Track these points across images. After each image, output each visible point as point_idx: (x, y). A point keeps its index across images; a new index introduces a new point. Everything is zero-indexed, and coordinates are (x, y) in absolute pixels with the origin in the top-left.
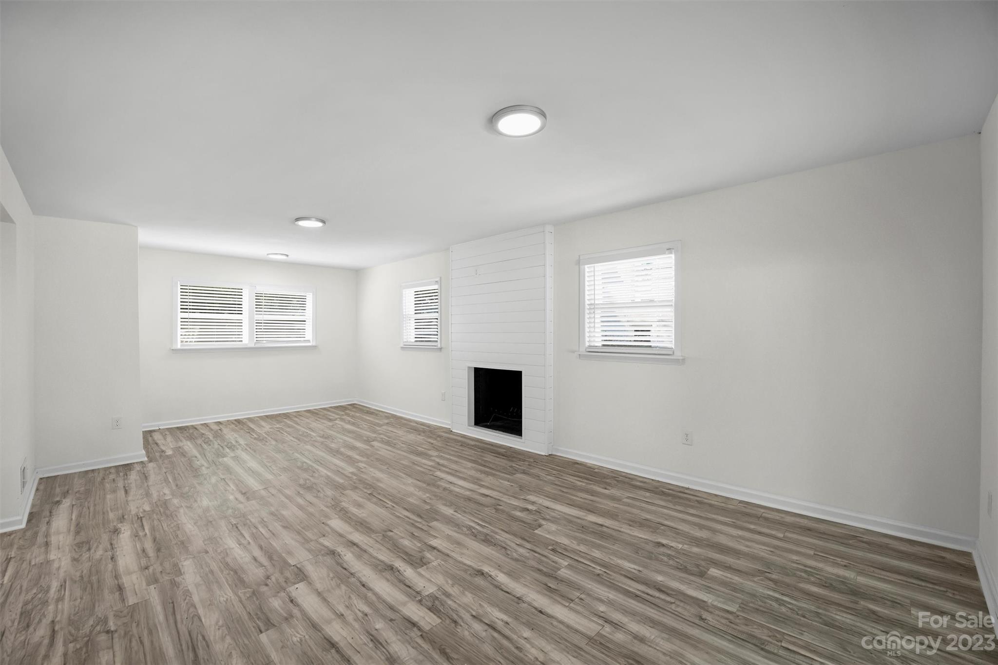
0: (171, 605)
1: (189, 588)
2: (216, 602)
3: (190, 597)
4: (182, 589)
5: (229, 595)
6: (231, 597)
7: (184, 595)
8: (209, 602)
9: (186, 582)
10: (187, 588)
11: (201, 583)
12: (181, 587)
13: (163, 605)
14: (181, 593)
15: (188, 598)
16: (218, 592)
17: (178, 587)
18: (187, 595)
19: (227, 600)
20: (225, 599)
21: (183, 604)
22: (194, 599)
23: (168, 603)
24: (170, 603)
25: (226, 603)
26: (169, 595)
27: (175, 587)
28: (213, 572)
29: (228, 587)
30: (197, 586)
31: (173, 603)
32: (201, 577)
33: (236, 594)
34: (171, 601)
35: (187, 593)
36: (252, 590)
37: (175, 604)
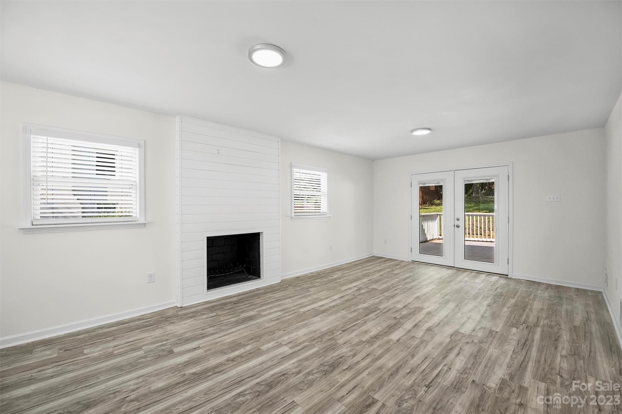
0: (522, 366)
1: (506, 368)
2: (501, 352)
3: (509, 363)
4: (509, 370)
5: (492, 350)
6: (492, 349)
7: (512, 366)
8: (503, 354)
9: (504, 372)
10: (507, 368)
11: (497, 365)
12: (509, 371)
13: (525, 370)
14: (512, 368)
15: (511, 363)
16: (495, 355)
17: (511, 373)
18: (510, 365)
19: (495, 349)
20: (495, 350)
21: (516, 362)
22: (509, 360)
23: (523, 368)
24: (522, 368)
25: (497, 348)
26: (519, 372)
27: (513, 374)
28: (485, 366)
29: (488, 353)
30: (501, 366)
31: (520, 367)
32: (494, 369)
33: (489, 348)
34: (521, 368)
35: (509, 366)
36: (480, 344)
37: (520, 365)
